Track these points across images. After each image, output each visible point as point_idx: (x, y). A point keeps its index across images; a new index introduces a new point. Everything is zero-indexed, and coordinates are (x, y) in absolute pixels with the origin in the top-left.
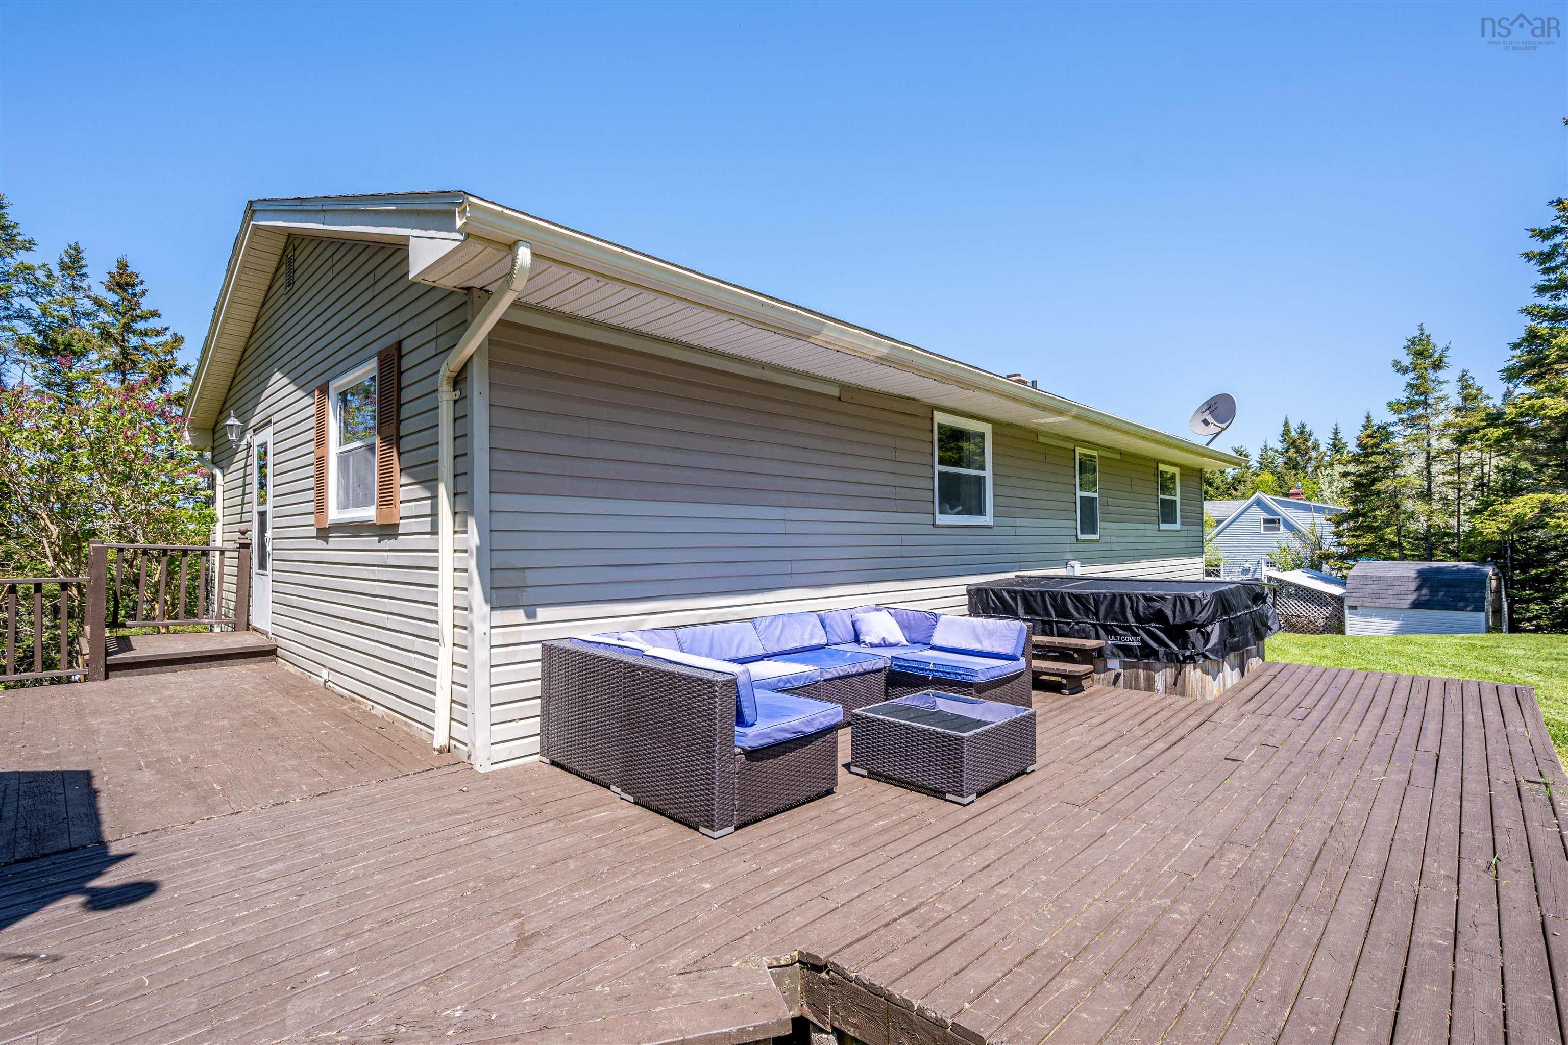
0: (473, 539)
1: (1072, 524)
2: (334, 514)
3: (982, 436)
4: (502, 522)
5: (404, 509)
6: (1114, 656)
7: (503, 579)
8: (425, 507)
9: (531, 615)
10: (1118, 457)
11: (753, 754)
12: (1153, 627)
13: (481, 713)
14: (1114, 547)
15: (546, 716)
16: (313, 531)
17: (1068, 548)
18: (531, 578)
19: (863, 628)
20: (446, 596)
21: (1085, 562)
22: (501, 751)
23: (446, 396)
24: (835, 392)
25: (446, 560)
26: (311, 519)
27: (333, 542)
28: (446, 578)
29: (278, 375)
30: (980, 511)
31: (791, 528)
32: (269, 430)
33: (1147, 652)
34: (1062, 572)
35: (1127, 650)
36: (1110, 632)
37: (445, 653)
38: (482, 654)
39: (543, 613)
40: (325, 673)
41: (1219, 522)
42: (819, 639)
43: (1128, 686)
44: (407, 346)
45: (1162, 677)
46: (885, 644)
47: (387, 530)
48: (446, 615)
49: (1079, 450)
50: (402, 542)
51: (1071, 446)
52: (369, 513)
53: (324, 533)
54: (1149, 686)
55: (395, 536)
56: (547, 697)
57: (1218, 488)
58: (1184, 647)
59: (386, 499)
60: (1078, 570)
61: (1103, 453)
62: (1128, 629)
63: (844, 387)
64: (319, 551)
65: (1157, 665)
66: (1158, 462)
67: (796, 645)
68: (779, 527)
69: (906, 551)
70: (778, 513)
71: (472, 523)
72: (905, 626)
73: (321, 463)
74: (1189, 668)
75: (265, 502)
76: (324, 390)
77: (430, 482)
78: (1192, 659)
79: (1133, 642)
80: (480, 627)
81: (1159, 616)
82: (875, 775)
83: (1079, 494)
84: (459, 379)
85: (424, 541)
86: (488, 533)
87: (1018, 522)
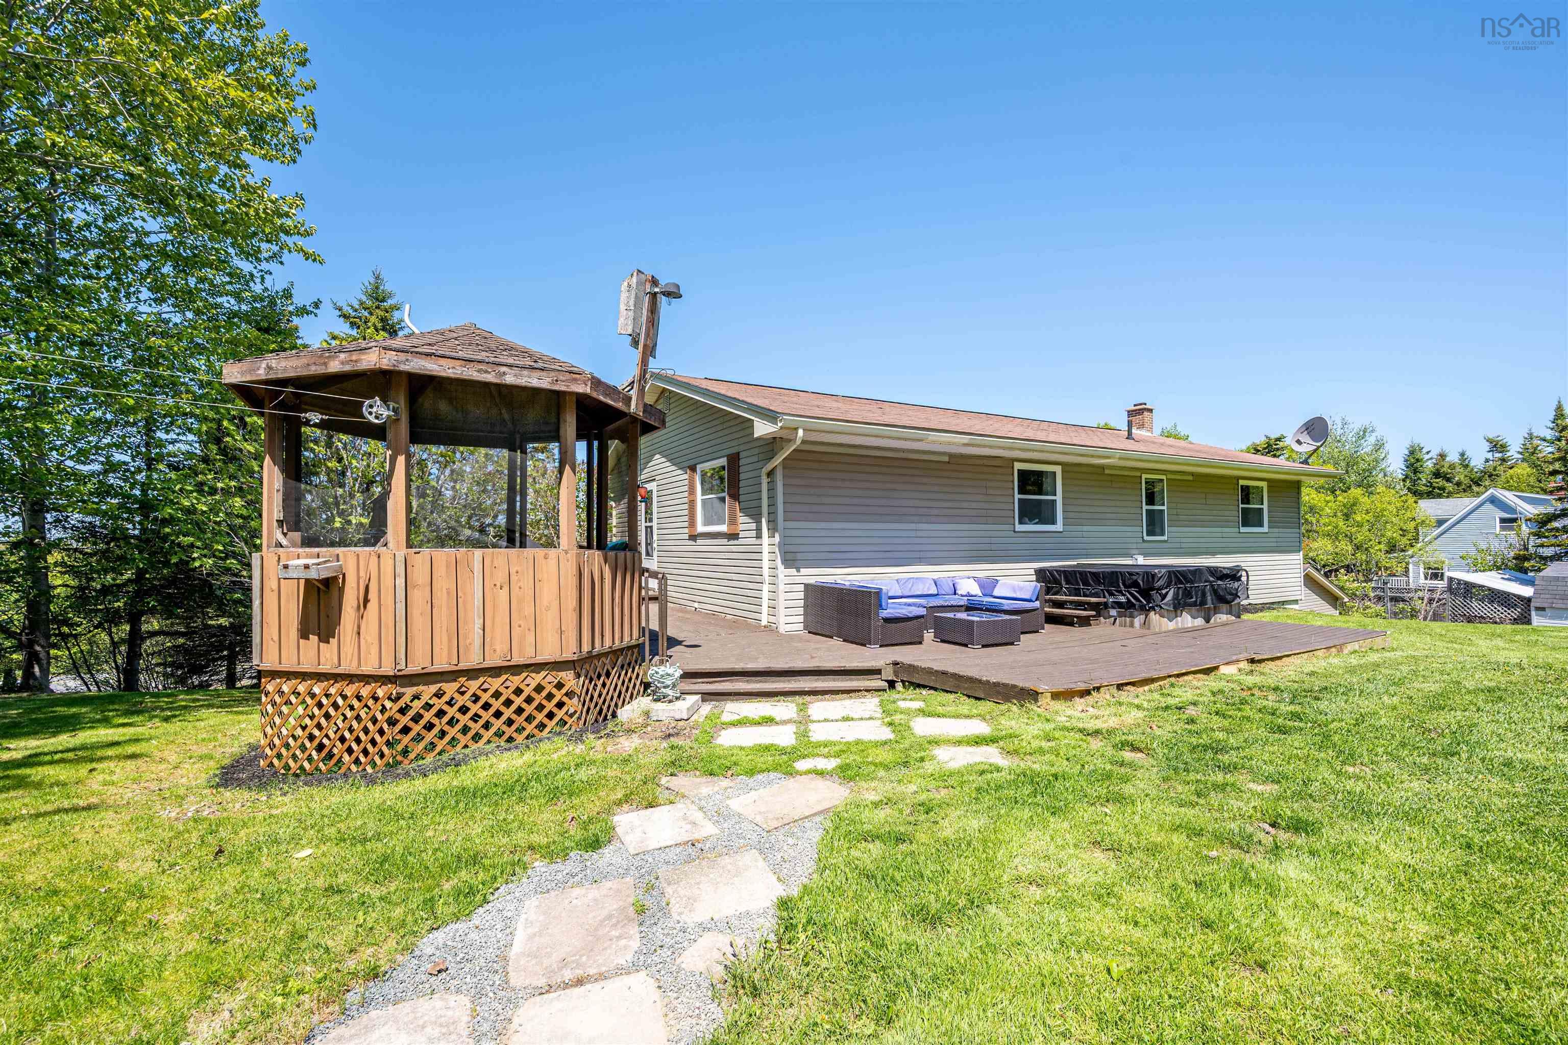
0: (777, 539)
1: (1139, 529)
2: (701, 528)
3: (1054, 473)
4: (788, 533)
5: (742, 527)
6: (1113, 608)
7: (789, 556)
8: (754, 526)
9: (798, 571)
10: (1191, 478)
11: (887, 620)
12: (1133, 590)
13: (782, 611)
14: (1183, 545)
15: (805, 614)
16: (687, 536)
17: (1134, 546)
18: (799, 556)
19: (958, 587)
20: (766, 564)
21: (1146, 555)
22: (789, 627)
23: (765, 480)
24: (946, 459)
25: (766, 549)
26: (686, 530)
27: (699, 542)
28: (766, 556)
29: (658, 456)
30: (1053, 522)
31: (920, 534)
32: (655, 484)
33: (1129, 605)
34: (1129, 562)
35: (1119, 605)
36: (1111, 594)
37: (766, 588)
38: (782, 587)
39: (804, 571)
40: (696, 605)
41: (1440, 523)
42: (933, 591)
43: (1121, 625)
44: (742, 455)
45: (1138, 620)
46: (969, 595)
47: (733, 536)
48: (766, 572)
49: (1144, 476)
50: (740, 541)
51: (1138, 474)
52: (723, 528)
53: (693, 537)
54: (1132, 625)
55: (737, 539)
56: (806, 607)
57: (1458, 484)
58: (1149, 602)
59: (733, 521)
60: (1141, 560)
61: (1170, 476)
62: (1120, 592)
63: (951, 456)
64: (691, 546)
65: (1136, 613)
66: (1238, 478)
67: (919, 593)
68: (913, 534)
69: (994, 547)
70: (913, 526)
71: (777, 535)
72: (982, 586)
73: (692, 504)
74: (1152, 613)
75: (651, 520)
76: (693, 469)
77: (756, 517)
78: (1153, 608)
79: (1122, 599)
80: (781, 576)
81: (1135, 584)
82: (943, 641)
83: (1145, 507)
84: (770, 474)
85: (754, 541)
86: (783, 537)
87: (1085, 528)
